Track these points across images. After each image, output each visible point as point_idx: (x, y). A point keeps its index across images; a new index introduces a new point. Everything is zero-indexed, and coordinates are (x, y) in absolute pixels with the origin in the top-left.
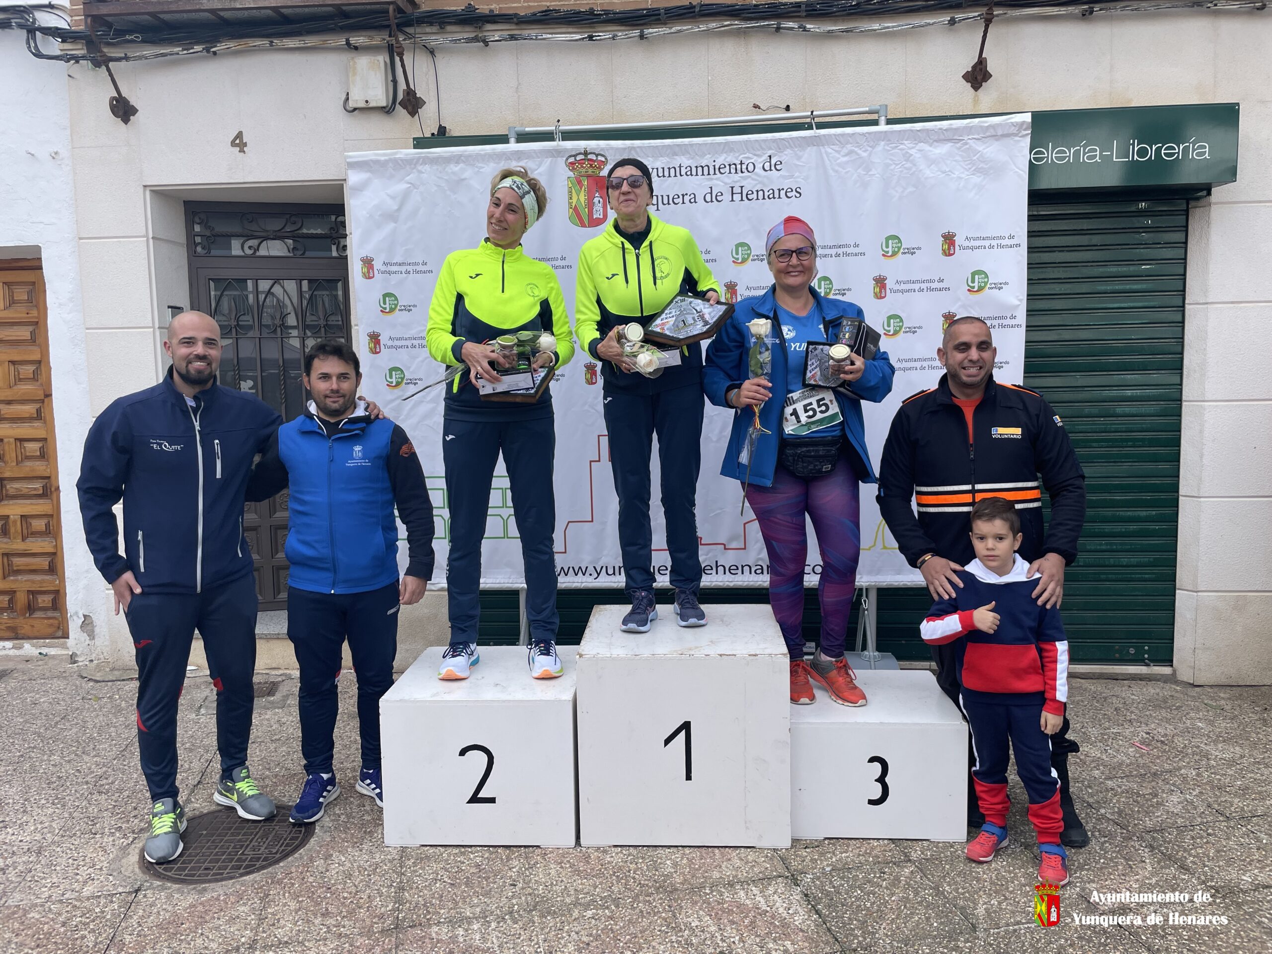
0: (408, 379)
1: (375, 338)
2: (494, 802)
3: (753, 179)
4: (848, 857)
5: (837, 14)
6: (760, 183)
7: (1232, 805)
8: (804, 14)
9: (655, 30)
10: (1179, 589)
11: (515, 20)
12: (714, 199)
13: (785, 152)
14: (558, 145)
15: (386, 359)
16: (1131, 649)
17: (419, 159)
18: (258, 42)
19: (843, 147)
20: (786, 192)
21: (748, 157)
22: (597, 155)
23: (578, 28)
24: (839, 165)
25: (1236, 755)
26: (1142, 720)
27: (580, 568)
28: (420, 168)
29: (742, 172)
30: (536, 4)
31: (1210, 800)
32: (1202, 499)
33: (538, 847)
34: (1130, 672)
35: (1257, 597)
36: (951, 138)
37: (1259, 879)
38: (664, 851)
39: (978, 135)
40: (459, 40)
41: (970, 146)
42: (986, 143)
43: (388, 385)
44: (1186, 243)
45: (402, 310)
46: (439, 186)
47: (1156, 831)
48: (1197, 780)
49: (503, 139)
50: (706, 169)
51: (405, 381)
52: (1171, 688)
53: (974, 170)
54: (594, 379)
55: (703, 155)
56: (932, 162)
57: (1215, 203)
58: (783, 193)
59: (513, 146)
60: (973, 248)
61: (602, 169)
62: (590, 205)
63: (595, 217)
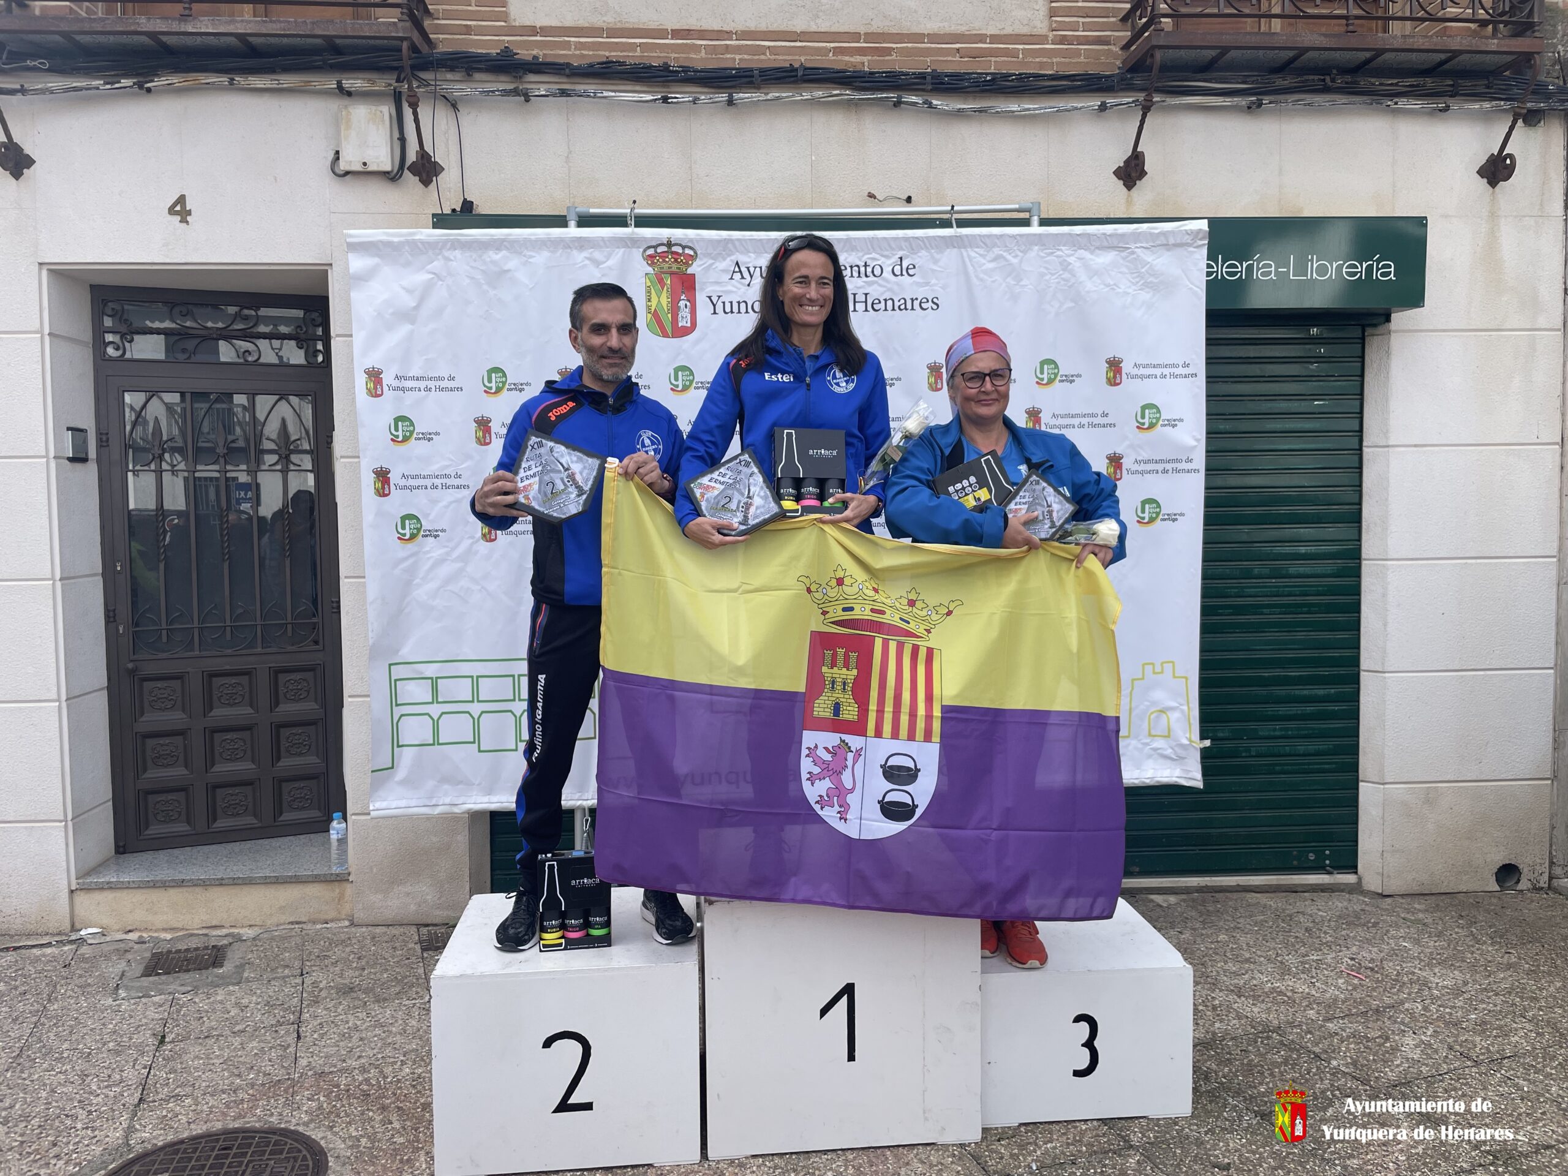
0: (425, 531)
1: (382, 476)
2: (591, 1109)
3: (880, 285)
4: (1055, 1148)
5: (968, 90)
6: (889, 290)
7: (1475, 1046)
8: (930, 87)
9: (747, 95)
10: (1362, 781)
11: (567, 71)
13: (919, 254)
14: (633, 233)
15: (398, 503)
16: (1311, 854)
17: (445, 242)
18: (213, 79)
19: (988, 252)
20: (921, 302)
21: (875, 259)
22: (684, 247)
23: (648, 86)
24: (984, 272)
25: (1459, 982)
26: (1341, 942)
28: (447, 254)
29: (866, 276)
30: (591, 53)
31: (1449, 1040)
32: (1387, 675)
33: (650, 1165)
34: (1311, 882)
35: (1449, 788)
36: (1115, 244)
37: (1536, 1138)
38: (821, 1159)
39: (1148, 243)
40: (493, 92)
41: (1138, 256)
42: (1156, 253)
43: (399, 538)
44: (1362, 375)
45: (419, 439)
46: (473, 278)
47: (1401, 1084)
48: (1427, 1017)
49: (560, 221)
51: (422, 533)
52: (1359, 900)
53: (1142, 285)
56: (1094, 273)
57: (1396, 331)
58: (917, 303)
59: (573, 231)
60: (1142, 377)
61: (689, 265)
62: (675, 310)
63: (680, 325)
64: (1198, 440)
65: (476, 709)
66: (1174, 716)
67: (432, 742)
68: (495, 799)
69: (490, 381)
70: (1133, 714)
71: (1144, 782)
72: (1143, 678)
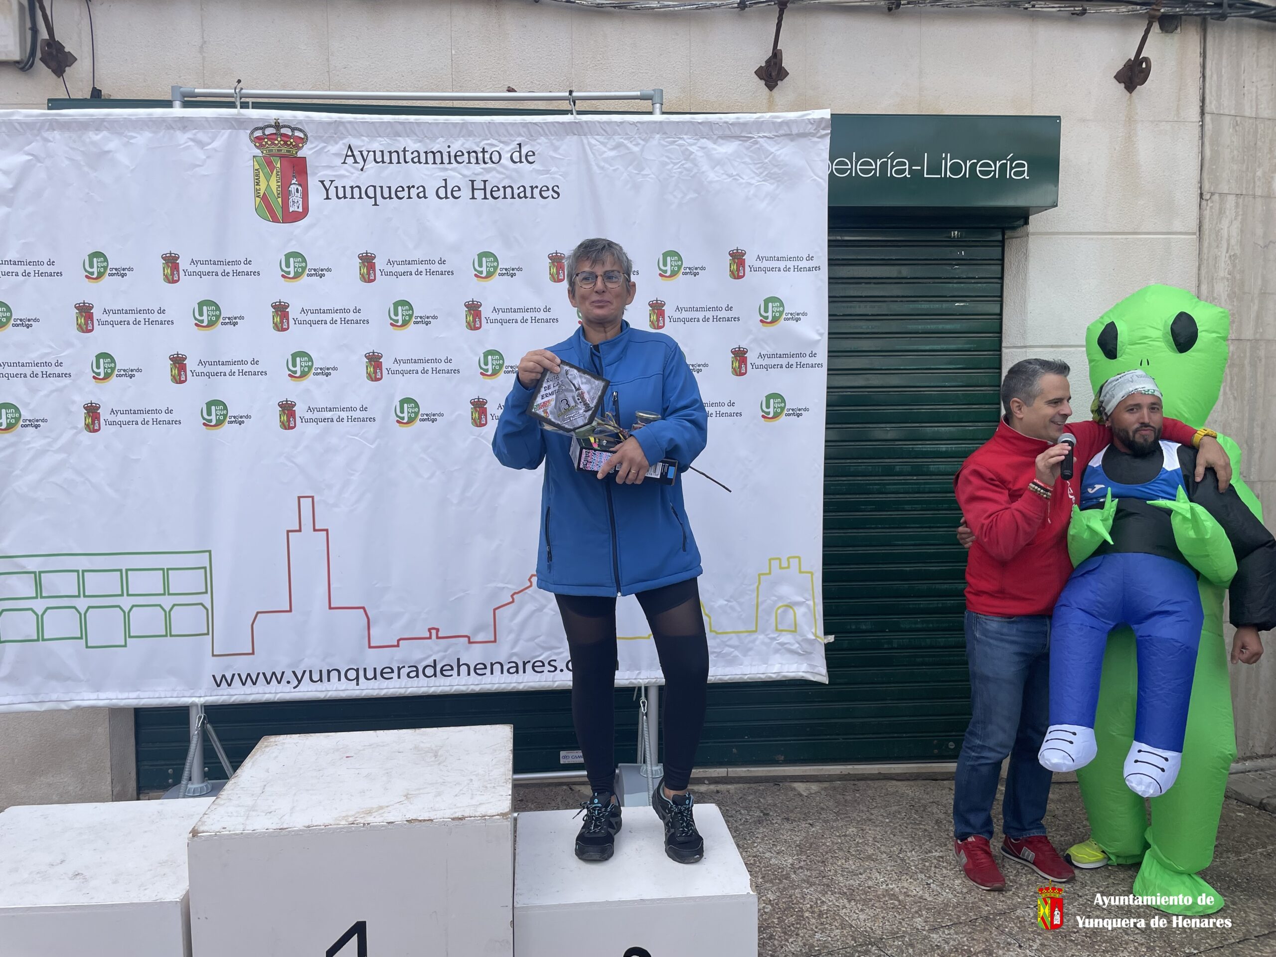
0: (25, 420)
3: (499, 172)
6: (508, 177)
12: (449, 195)
13: (539, 141)
14: (239, 114)
16: (951, 743)
19: (609, 139)
20: (541, 191)
21: (493, 144)
22: (293, 129)
24: (605, 160)
27: (274, 673)
28: (46, 134)
29: (485, 163)
36: (738, 133)
39: (770, 132)
41: (762, 146)
42: (778, 143)
44: (1002, 278)
45: (17, 325)
46: (73, 160)
49: (168, 104)
50: (438, 155)
51: (21, 423)
53: (766, 175)
54: (292, 422)
55: (434, 138)
56: (716, 163)
57: (1033, 234)
58: (536, 192)
59: (178, 111)
60: (765, 270)
61: (300, 148)
62: (285, 194)
63: (291, 209)
64: (821, 335)
65: (82, 604)
66: (800, 611)
67: (36, 638)
68: (102, 695)
69: (91, 266)
70: (760, 608)
71: (770, 677)
72: (770, 573)
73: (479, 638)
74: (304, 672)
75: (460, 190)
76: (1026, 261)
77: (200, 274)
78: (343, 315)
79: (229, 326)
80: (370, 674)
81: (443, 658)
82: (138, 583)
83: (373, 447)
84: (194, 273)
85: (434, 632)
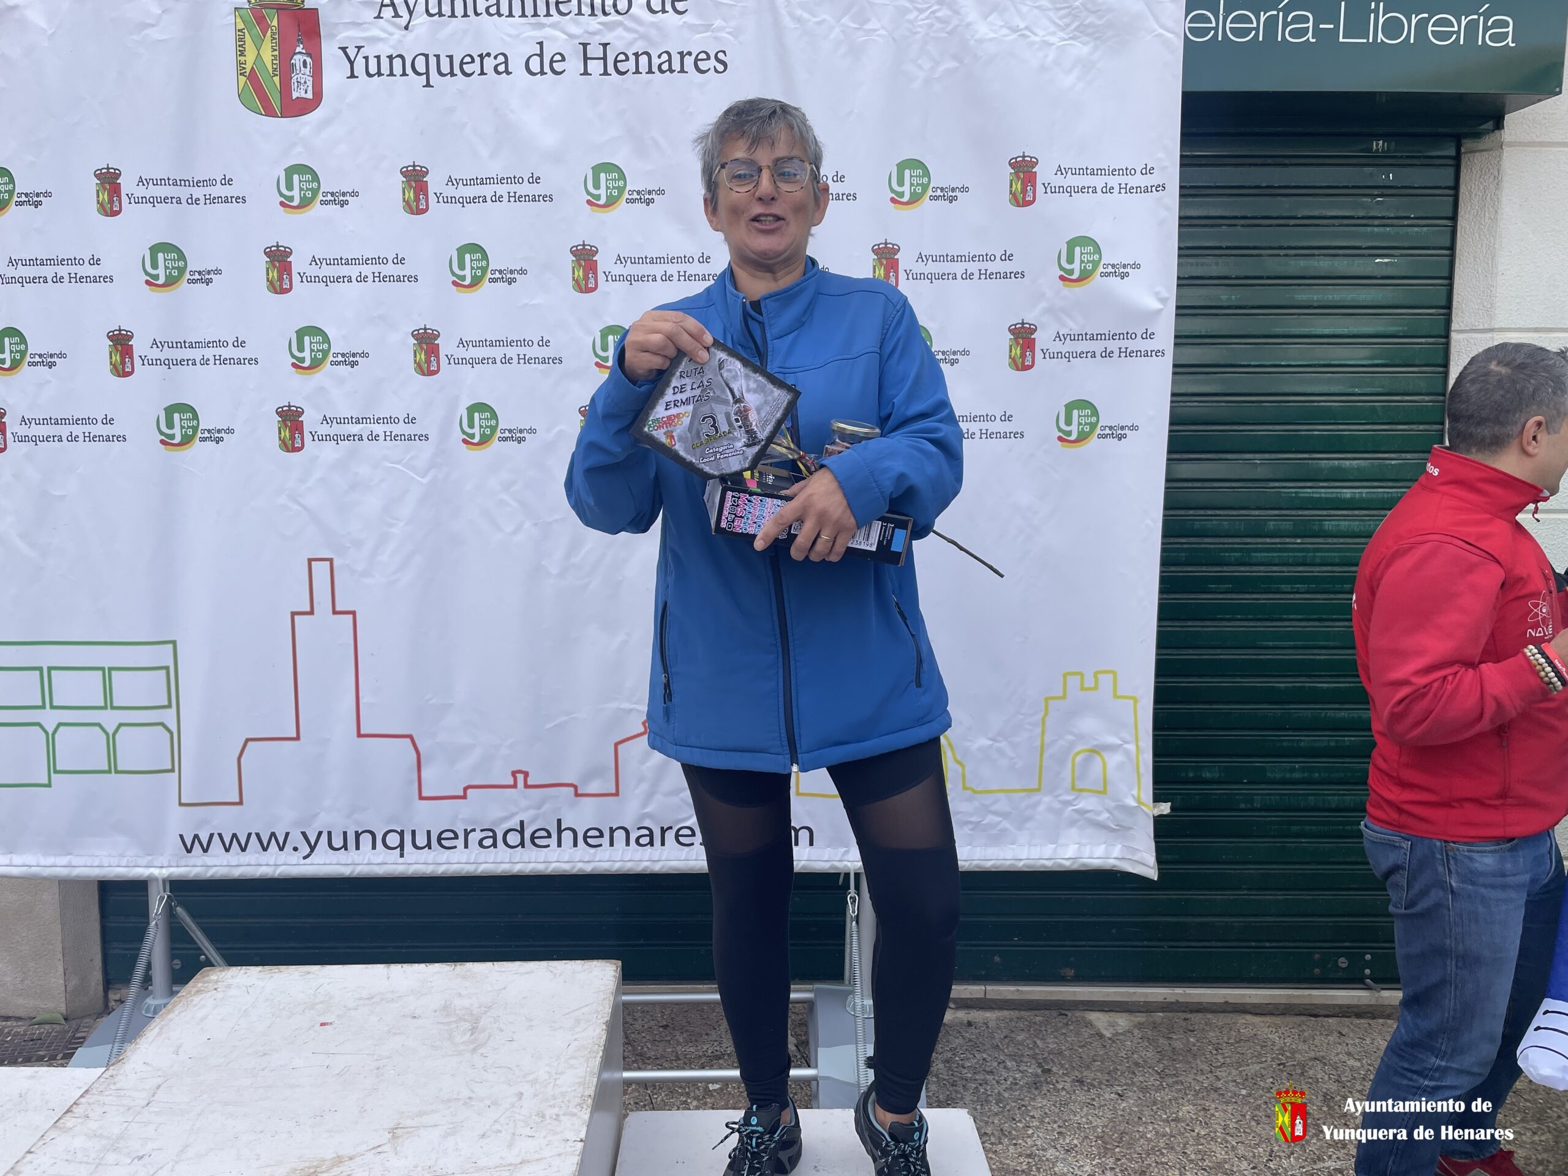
16: (1342, 959)
20: (696, 60)
24: (804, 6)
27: (273, 835)
34: (1340, 1001)
44: (1454, 218)
50: (529, 3)
54: (299, 440)
57: (1511, 144)
60: (1071, 191)
62: (285, 70)
63: (295, 95)
64: (1163, 301)
66: (1114, 760)
68: (18, 859)
70: (1046, 756)
71: (1061, 865)
72: (1064, 697)
73: (594, 787)
74: (320, 833)
75: (563, 59)
76: (1497, 189)
77: (153, 201)
78: (376, 268)
79: (199, 285)
80: (421, 841)
81: (534, 819)
82: (67, 688)
83: (424, 481)
84: (143, 200)
85: (520, 777)
